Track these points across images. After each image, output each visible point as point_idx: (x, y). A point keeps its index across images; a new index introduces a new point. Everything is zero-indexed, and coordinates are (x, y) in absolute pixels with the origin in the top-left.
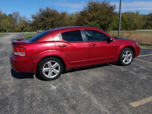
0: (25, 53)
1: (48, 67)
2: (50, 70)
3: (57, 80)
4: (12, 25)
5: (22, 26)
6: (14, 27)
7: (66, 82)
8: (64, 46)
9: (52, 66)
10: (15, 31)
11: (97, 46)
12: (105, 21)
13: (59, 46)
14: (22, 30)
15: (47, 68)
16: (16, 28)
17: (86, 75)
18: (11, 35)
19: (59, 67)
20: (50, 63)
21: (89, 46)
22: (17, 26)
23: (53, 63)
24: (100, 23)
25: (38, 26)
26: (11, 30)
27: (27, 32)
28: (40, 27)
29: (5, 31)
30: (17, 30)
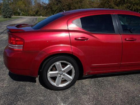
0: (22, 46)
1: (56, 70)
2: (59, 75)
3: (69, 91)
4: (26, 8)
5: (36, 10)
6: (28, 11)
7: (83, 97)
8: (83, 39)
9: (63, 70)
10: (29, 15)
11: (137, 41)
12: (137, 5)
13: (76, 39)
14: (37, 13)
15: (54, 71)
16: (31, 11)
17: (115, 87)
18: (24, 18)
19: (74, 71)
20: (59, 65)
21: (124, 41)
22: (32, 9)
23: (64, 65)
24: (131, 8)
25: (53, 9)
26: (25, 13)
27: (41, 17)
28: (55, 11)
29: (19, 15)
30: (31, 13)
